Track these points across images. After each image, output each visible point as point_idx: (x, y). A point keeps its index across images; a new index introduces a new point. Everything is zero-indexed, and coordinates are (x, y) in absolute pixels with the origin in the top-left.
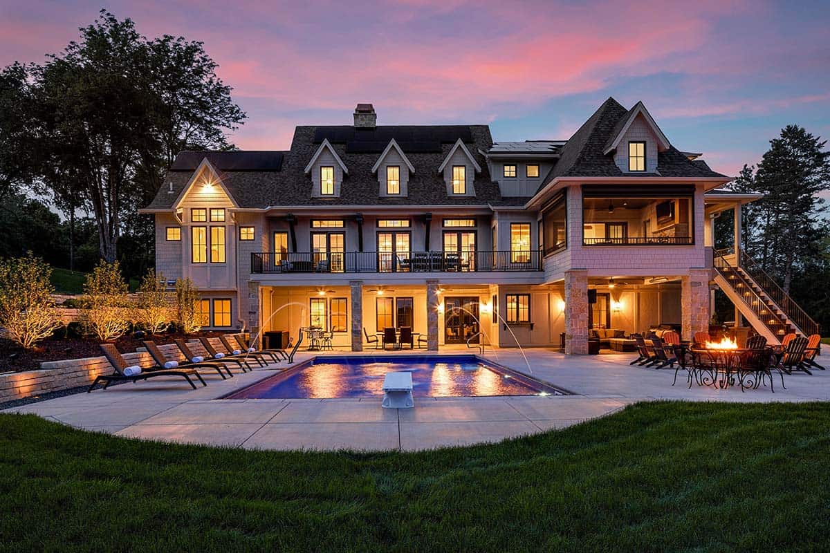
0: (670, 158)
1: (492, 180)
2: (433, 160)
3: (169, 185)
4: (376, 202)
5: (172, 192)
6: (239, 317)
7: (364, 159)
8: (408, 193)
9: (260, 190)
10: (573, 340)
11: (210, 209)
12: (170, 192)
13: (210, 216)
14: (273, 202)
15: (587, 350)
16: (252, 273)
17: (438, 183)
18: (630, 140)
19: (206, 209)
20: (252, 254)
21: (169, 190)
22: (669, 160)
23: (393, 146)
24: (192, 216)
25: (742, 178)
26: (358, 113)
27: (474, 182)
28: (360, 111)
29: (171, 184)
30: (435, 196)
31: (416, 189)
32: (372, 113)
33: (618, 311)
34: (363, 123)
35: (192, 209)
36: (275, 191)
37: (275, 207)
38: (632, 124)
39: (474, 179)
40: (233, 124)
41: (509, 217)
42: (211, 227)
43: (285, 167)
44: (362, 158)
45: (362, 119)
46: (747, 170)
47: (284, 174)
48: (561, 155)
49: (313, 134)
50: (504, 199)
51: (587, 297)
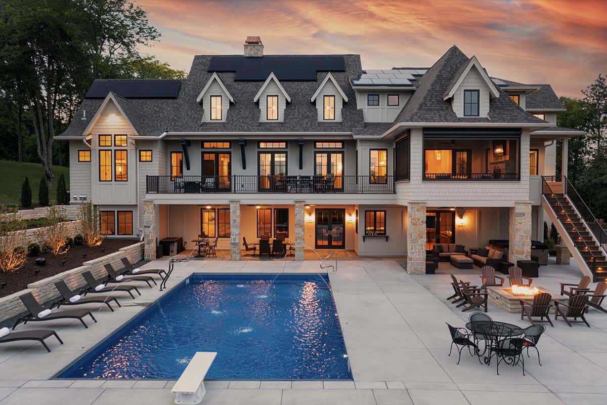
0: (501, 103)
1: (358, 108)
2: (308, 89)
3: (83, 112)
4: (256, 128)
5: (85, 119)
6: (139, 227)
7: (250, 86)
8: (284, 120)
9: (159, 117)
10: (412, 261)
11: (115, 135)
12: (83, 119)
13: (115, 141)
14: (169, 128)
15: (424, 270)
16: (147, 193)
17: (311, 111)
18: (465, 89)
19: (111, 135)
20: (147, 176)
21: (83, 117)
22: (500, 106)
23: (272, 78)
24: (99, 141)
25: (597, 85)
26: (247, 44)
27: (342, 109)
28: (249, 43)
29: (84, 111)
30: (307, 123)
31: (291, 116)
32: (260, 44)
33: (462, 226)
34: (252, 53)
35: (99, 135)
36: (171, 117)
37: (170, 133)
38: (467, 74)
39: (342, 107)
40: (150, 42)
41: (368, 144)
42: (115, 150)
43: (182, 94)
44: (249, 86)
45: (251, 50)
46: (601, 79)
47: (180, 101)
48: (417, 87)
49: (208, 63)
50: (367, 125)
51: (425, 224)
